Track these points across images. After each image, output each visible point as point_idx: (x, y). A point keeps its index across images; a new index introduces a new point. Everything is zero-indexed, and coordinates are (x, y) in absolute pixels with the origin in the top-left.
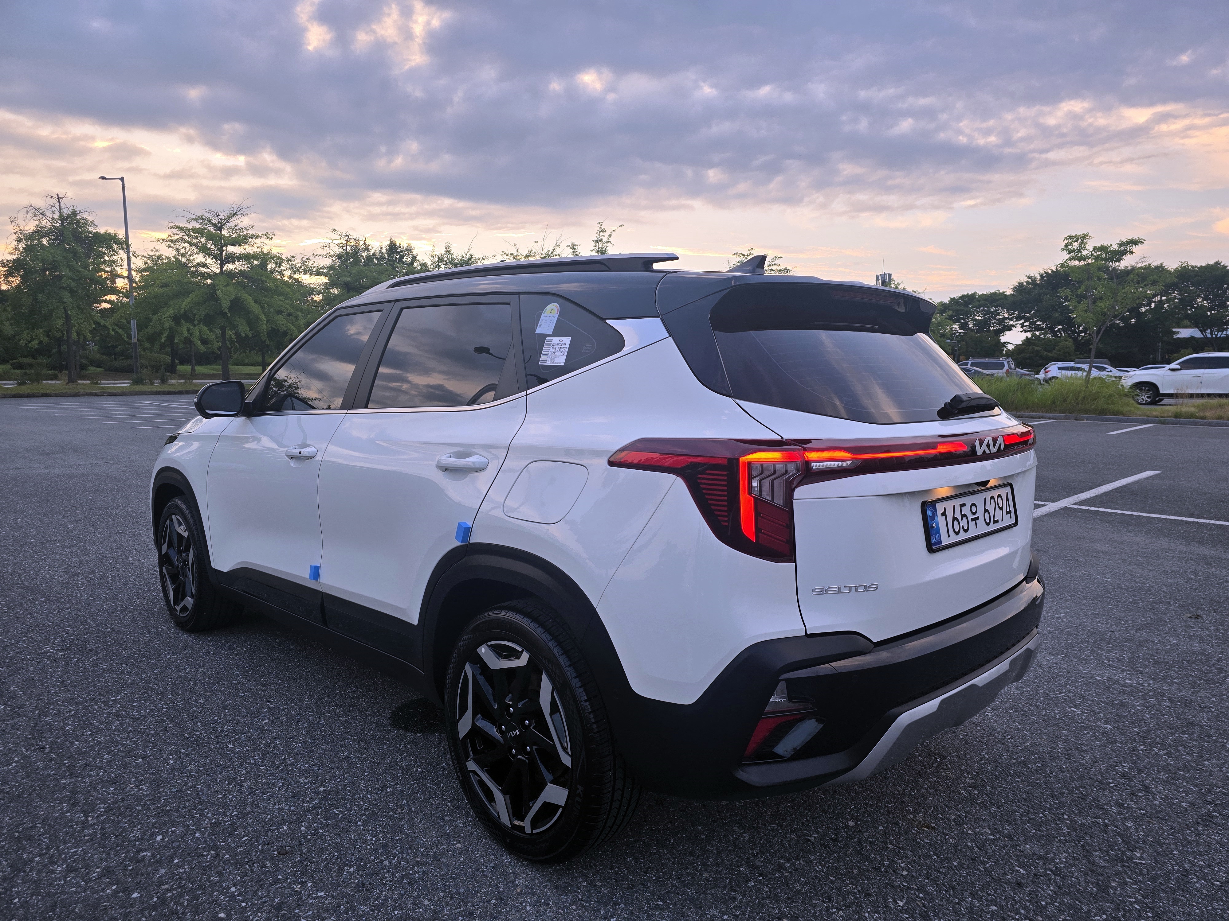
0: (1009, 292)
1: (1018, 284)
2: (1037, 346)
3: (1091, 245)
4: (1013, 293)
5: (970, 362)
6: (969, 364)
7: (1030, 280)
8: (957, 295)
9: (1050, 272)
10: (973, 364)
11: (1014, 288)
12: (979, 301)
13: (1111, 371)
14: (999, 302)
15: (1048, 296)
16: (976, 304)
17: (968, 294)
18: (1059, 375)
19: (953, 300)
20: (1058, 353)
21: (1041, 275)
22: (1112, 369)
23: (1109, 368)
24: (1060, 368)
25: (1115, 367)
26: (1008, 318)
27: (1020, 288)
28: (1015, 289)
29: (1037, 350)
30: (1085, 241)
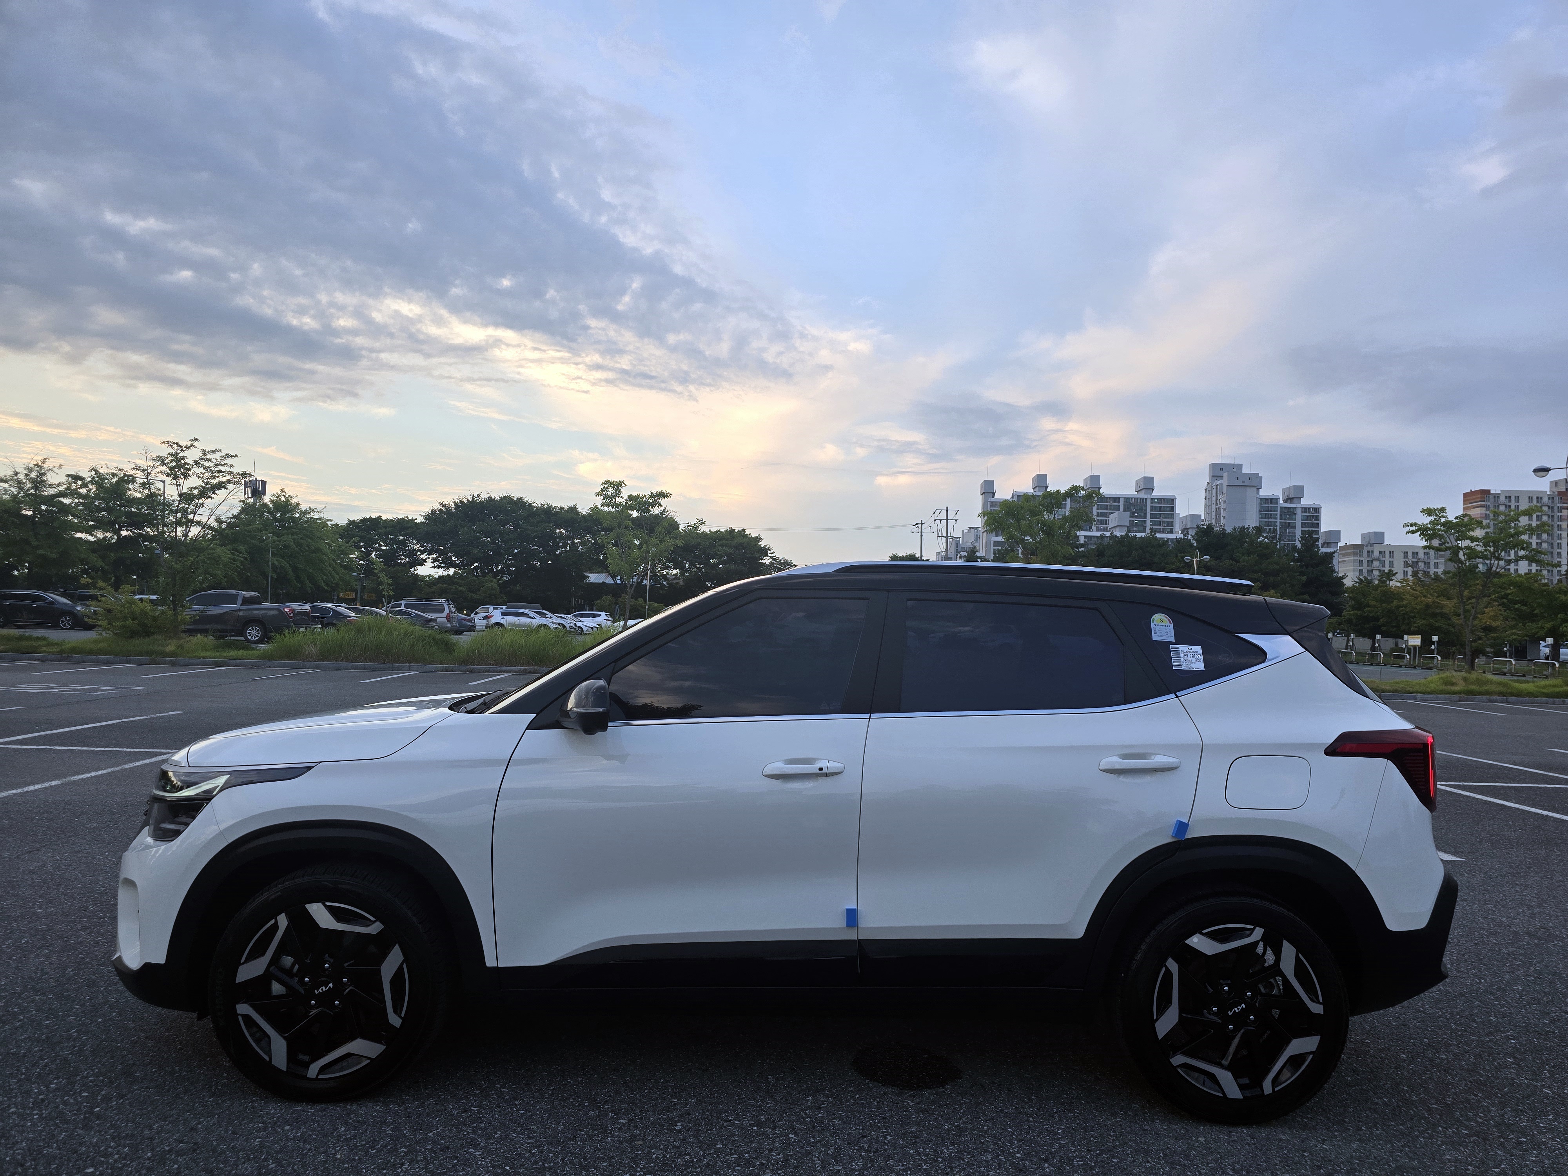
0: (420, 520)
1: (430, 512)
2: (461, 586)
3: (625, 493)
4: (424, 521)
5: (403, 603)
6: (403, 605)
7: (443, 509)
8: (357, 517)
9: (466, 501)
10: (406, 606)
11: (425, 516)
12: (385, 527)
13: (551, 618)
14: (409, 531)
15: (466, 529)
16: (383, 530)
17: (370, 518)
18: (502, 622)
19: (352, 523)
20: (484, 594)
21: (456, 504)
22: (552, 615)
23: (549, 614)
24: (503, 614)
25: (554, 613)
26: (420, 551)
27: (433, 517)
28: (427, 517)
29: (461, 591)
30: (620, 488)
